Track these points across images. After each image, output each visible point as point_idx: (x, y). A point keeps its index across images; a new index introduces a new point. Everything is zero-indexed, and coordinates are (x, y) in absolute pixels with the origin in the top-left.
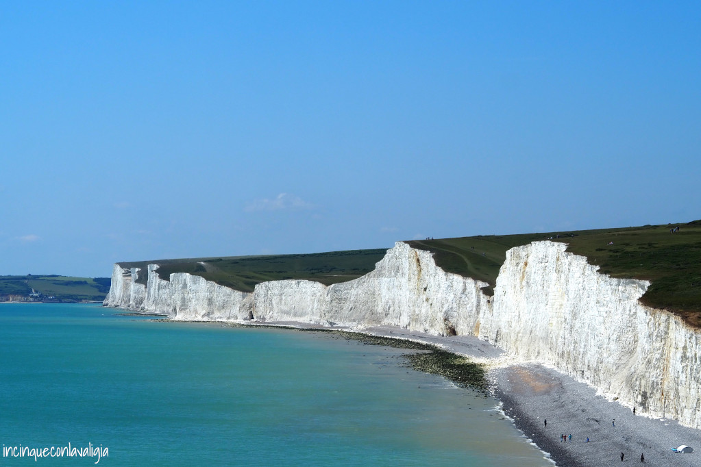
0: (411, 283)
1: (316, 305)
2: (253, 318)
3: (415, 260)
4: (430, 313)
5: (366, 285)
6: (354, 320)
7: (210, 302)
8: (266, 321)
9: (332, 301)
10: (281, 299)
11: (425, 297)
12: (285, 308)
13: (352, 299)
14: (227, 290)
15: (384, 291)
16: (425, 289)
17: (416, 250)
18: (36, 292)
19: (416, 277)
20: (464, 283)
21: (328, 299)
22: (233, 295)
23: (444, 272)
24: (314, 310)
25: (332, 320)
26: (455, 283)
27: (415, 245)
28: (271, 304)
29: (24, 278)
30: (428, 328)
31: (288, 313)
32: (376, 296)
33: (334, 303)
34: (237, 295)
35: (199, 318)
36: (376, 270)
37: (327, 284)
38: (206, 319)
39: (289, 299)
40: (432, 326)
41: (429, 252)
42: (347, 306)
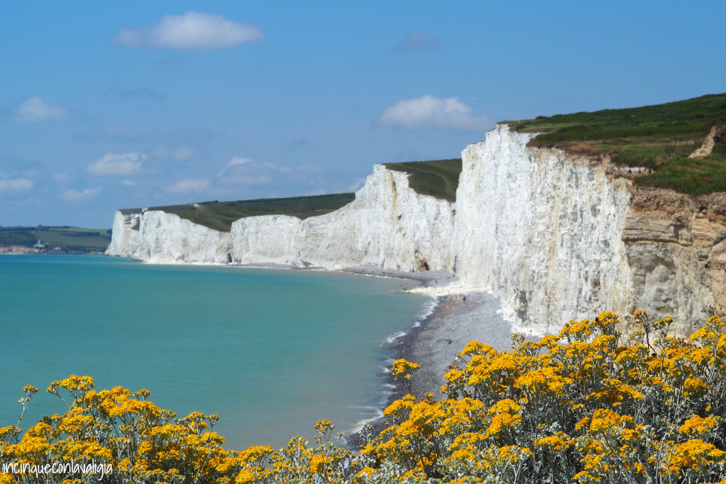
0: (387, 211)
1: (292, 243)
2: (231, 261)
3: (390, 184)
4: (402, 245)
5: (345, 218)
6: (331, 260)
7: (185, 243)
8: (242, 263)
9: (307, 237)
10: (257, 238)
11: (398, 227)
12: (261, 248)
13: (329, 235)
14: (202, 229)
15: (364, 225)
16: (400, 217)
17: (392, 171)
18: (42, 243)
19: (391, 205)
20: (438, 206)
21: (303, 234)
22: (209, 234)
23: (416, 194)
24: (291, 249)
25: (307, 260)
26: (428, 207)
27: (391, 166)
28: (247, 244)
29: (33, 229)
30: (400, 263)
31: (264, 254)
32: (355, 231)
33: (309, 240)
34: (214, 234)
35: (173, 262)
36: (356, 200)
37: (303, 218)
38: (181, 262)
39: (265, 237)
40: (404, 261)
41: (406, 173)
42: (324, 243)
